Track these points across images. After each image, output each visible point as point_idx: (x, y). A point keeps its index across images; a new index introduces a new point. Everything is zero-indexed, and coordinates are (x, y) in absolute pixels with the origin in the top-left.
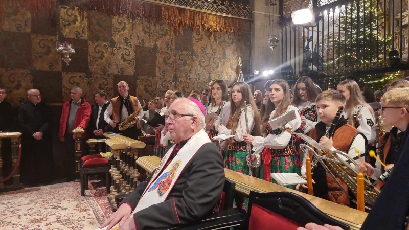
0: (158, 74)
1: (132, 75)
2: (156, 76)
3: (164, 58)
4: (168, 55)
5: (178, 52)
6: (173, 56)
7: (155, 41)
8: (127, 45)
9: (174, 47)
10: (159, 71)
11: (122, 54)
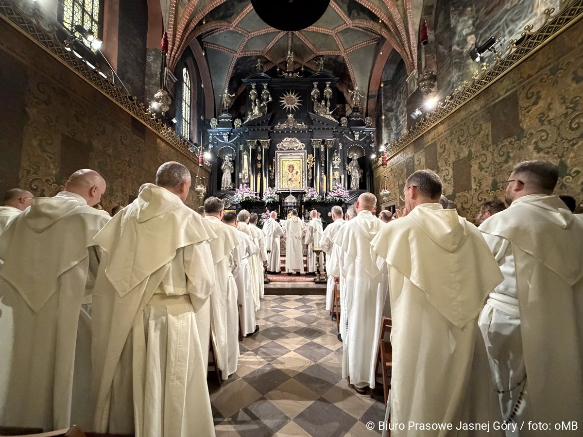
0: (474, 186)
1: (451, 194)
2: (471, 189)
3: (479, 163)
4: (483, 157)
5: (497, 146)
6: (489, 156)
7: (469, 147)
8: (447, 165)
9: (490, 143)
10: (475, 181)
11: (444, 176)
